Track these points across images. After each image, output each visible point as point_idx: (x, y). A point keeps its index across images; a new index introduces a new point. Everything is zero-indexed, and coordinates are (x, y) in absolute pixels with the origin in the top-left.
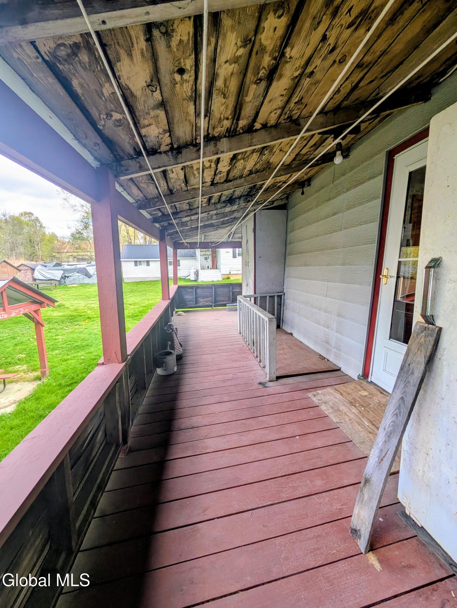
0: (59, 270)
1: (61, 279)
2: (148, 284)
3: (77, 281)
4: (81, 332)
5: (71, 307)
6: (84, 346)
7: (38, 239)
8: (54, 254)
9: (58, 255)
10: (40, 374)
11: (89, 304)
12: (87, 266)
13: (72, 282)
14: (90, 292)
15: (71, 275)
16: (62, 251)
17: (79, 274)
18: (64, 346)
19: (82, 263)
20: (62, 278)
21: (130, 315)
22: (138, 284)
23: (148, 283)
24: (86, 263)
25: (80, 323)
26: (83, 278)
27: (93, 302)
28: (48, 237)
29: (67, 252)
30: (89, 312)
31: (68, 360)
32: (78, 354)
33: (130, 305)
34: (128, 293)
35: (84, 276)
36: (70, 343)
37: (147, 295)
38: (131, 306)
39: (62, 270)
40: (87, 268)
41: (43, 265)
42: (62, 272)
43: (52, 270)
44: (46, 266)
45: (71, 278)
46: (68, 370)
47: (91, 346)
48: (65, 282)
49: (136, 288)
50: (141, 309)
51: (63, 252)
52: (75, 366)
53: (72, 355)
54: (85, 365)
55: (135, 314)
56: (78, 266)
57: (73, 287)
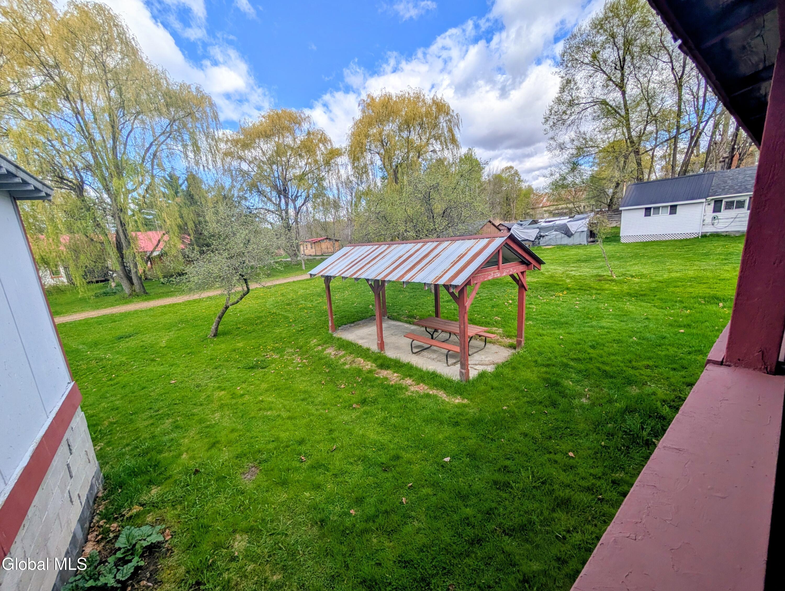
0: (534, 228)
1: (535, 239)
2: (667, 246)
3: (553, 242)
4: (558, 305)
5: (546, 273)
6: (562, 324)
7: (515, 196)
8: (528, 211)
9: (532, 212)
10: (515, 343)
11: (568, 270)
12: (568, 222)
13: (547, 243)
14: (568, 255)
15: (547, 234)
16: (537, 206)
17: (557, 233)
18: (539, 317)
19: (562, 218)
20: (537, 238)
21: (632, 292)
22: (647, 246)
23: (668, 243)
24: (568, 217)
25: (557, 294)
26: (562, 238)
27: (574, 269)
28: (524, 192)
29: (542, 207)
30: (568, 281)
31: (544, 335)
32: (554, 331)
33: (632, 276)
34: (629, 259)
35: (563, 235)
36: (545, 315)
37: (668, 264)
38: (633, 279)
39: (538, 228)
40: (569, 225)
41: (519, 224)
42: (538, 230)
43: (528, 228)
44: (521, 225)
45: (547, 238)
46: (544, 348)
47: (572, 325)
48: (539, 243)
49: (643, 251)
50: (654, 285)
51: (538, 208)
52: (554, 345)
53: (548, 331)
54: (565, 347)
55: (642, 293)
56: (557, 222)
57: (548, 249)
